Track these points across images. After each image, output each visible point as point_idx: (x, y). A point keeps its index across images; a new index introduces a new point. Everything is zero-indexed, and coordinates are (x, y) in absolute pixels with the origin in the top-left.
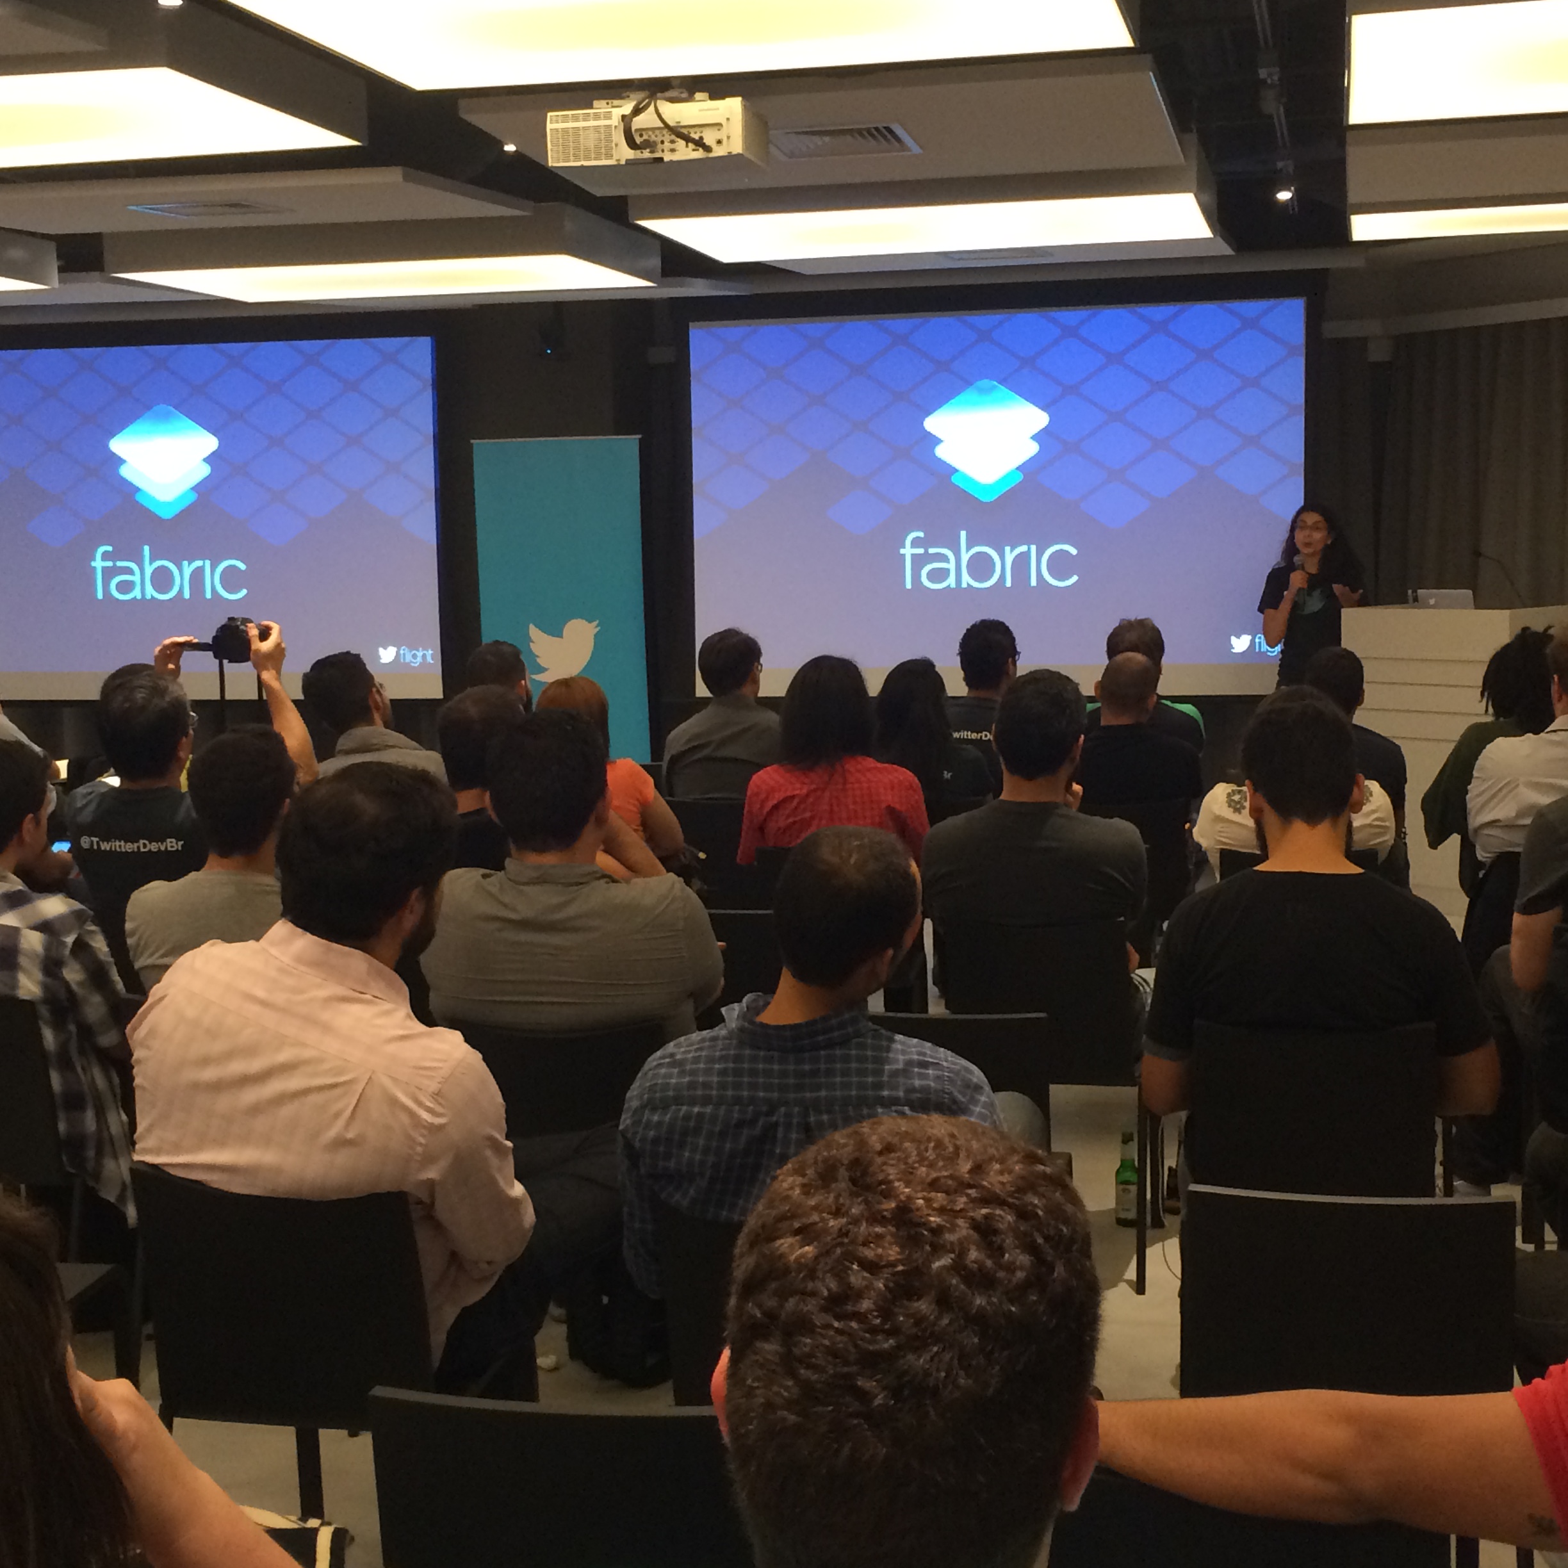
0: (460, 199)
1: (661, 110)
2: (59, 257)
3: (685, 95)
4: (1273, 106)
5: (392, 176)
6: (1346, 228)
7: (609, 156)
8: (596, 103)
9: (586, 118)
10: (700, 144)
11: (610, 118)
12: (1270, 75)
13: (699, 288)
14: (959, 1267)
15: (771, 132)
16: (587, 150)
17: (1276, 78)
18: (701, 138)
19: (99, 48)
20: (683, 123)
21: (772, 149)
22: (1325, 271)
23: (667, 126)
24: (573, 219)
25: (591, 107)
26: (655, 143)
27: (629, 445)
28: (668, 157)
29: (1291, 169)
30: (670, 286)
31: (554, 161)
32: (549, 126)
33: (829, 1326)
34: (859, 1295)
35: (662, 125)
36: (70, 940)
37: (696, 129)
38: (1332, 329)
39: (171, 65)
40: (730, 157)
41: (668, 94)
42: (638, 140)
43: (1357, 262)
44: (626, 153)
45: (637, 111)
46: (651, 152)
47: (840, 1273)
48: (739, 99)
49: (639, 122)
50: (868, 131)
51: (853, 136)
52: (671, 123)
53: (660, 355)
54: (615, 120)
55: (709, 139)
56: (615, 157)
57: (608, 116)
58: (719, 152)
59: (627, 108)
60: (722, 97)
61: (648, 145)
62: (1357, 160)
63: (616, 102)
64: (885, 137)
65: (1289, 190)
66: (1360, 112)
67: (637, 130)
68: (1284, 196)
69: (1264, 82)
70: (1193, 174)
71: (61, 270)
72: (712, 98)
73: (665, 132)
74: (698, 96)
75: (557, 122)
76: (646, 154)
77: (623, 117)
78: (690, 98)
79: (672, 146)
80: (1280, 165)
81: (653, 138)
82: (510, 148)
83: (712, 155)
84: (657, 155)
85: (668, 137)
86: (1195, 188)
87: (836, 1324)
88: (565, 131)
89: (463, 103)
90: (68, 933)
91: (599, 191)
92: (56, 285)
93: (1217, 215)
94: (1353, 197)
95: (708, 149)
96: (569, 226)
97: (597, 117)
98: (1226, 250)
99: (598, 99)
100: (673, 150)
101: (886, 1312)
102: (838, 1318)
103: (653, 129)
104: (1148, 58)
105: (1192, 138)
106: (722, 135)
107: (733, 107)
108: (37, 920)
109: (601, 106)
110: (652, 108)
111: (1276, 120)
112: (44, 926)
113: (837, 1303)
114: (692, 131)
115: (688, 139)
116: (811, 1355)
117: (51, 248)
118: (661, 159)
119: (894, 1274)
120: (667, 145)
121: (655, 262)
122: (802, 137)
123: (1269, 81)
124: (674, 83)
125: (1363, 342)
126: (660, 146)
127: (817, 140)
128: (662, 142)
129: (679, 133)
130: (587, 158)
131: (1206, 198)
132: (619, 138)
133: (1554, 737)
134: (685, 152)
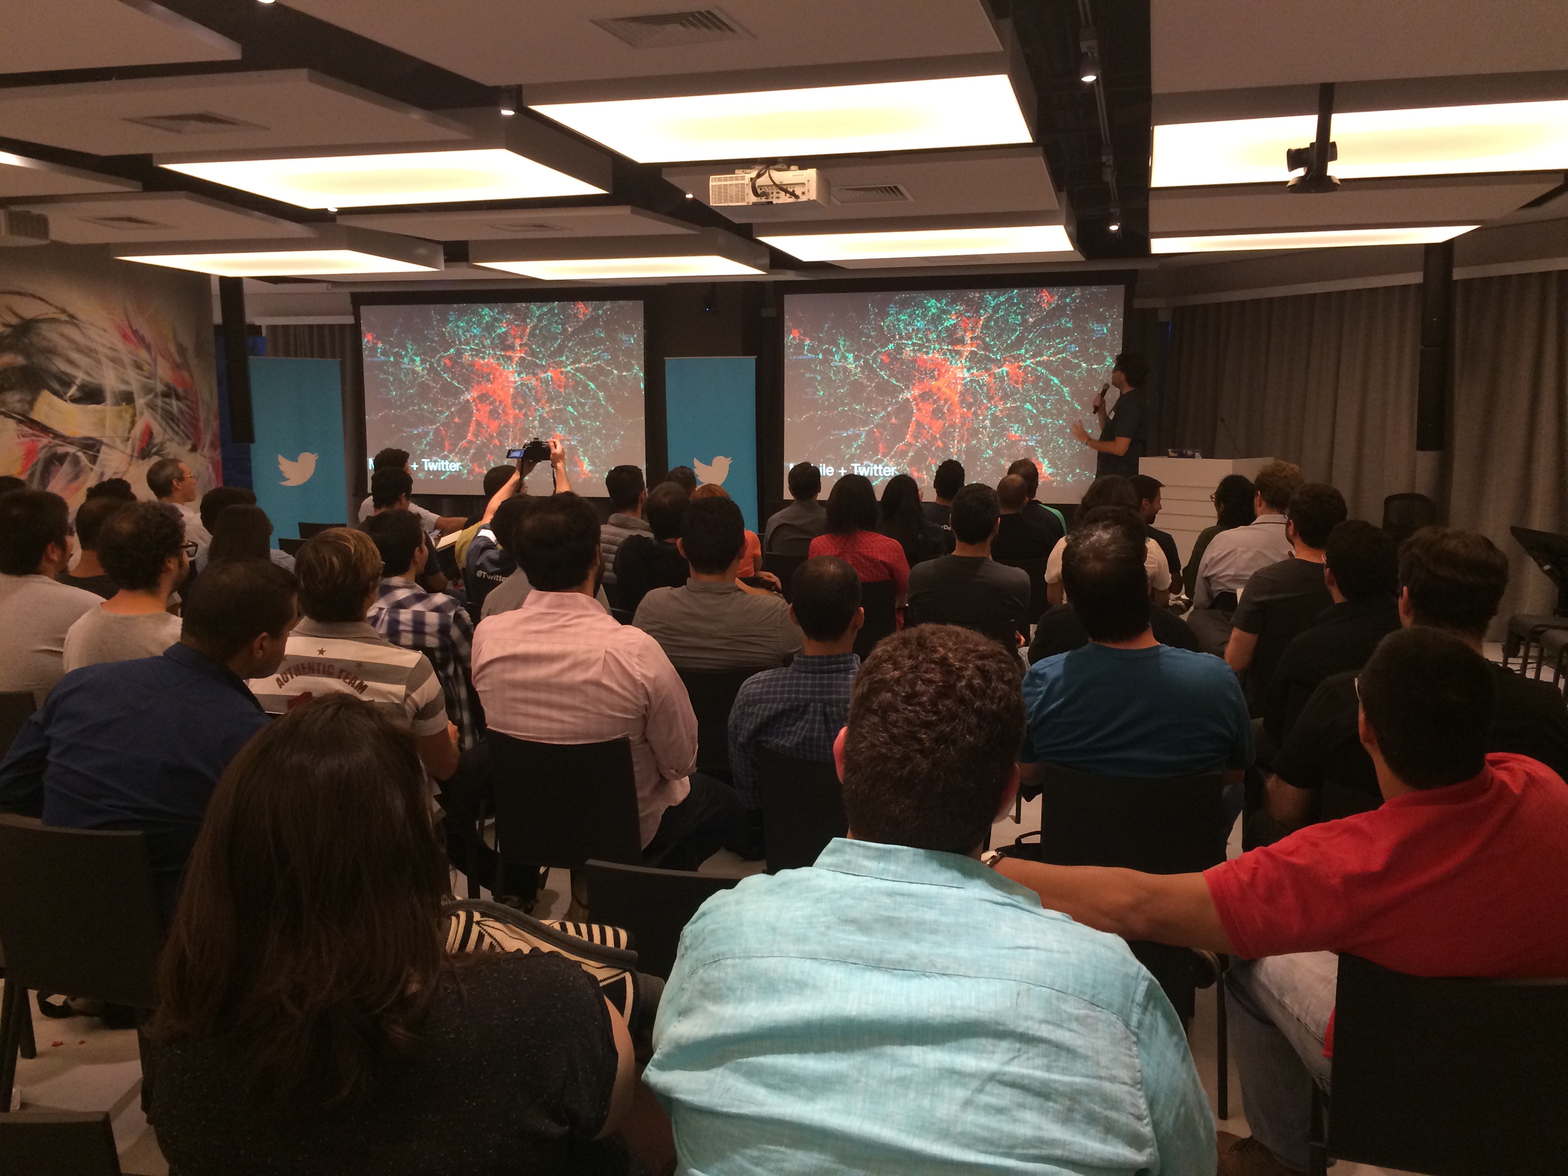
0: (662, 224)
1: (771, 174)
2: (445, 255)
3: (785, 167)
4: (1109, 177)
5: (624, 211)
6: (1148, 246)
7: (743, 200)
8: (736, 171)
9: (731, 179)
10: (793, 194)
11: (744, 180)
12: (1108, 160)
13: (790, 276)
14: (969, 686)
15: (832, 189)
16: (731, 197)
17: (1111, 161)
18: (794, 191)
19: (468, 138)
20: (784, 183)
21: (833, 199)
22: (1136, 271)
23: (775, 184)
24: (722, 237)
25: (734, 173)
26: (768, 194)
27: (750, 361)
28: (775, 201)
29: (1118, 214)
30: (773, 274)
31: (713, 203)
32: (711, 184)
33: (907, 709)
34: (923, 694)
35: (772, 183)
36: (452, 614)
37: (792, 186)
38: (1138, 304)
39: (507, 149)
40: (809, 201)
41: (777, 167)
42: (759, 192)
43: (1153, 265)
44: (753, 199)
45: (759, 176)
46: (766, 198)
47: (913, 684)
48: (815, 170)
49: (761, 181)
50: (885, 188)
51: (876, 192)
52: (778, 183)
53: (768, 313)
54: (747, 181)
55: (798, 191)
56: (747, 201)
57: (743, 178)
58: (803, 199)
59: (754, 174)
60: (806, 169)
61: (764, 194)
62: (1155, 206)
63: (747, 171)
64: (893, 192)
65: (1117, 225)
66: (1158, 180)
67: (759, 186)
68: (1114, 228)
69: (1105, 163)
70: (1063, 216)
71: (445, 261)
72: (800, 169)
73: (774, 187)
74: (793, 167)
75: (715, 182)
76: (764, 200)
77: (751, 179)
78: (788, 169)
79: (778, 195)
80: (1112, 210)
81: (767, 191)
82: (689, 196)
83: (799, 200)
84: (770, 200)
85: (775, 191)
86: (1064, 223)
87: (910, 708)
88: (719, 187)
89: (664, 170)
90: (451, 611)
91: (737, 220)
92: (443, 269)
93: (1077, 238)
94: (1152, 229)
95: (797, 197)
96: (720, 240)
97: (737, 179)
98: (1080, 258)
99: (738, 169)
100: (778, 198)
101: (934, 704)
102: (911, 705)
103: (767, 186)
104: (1040, 149)
105: (1064, 195)
106: (805, 189)
107: (811, 175)
108: (432, 607)
109: (739, 173)
110: (767, 174)
111: (1111, 186)
112: (437, 609)
113: (910, 698)
114: (789, 187)
115: (786, 191)
116: (897, 721)
117: (441, 249)
118: (772, 202)
119: (937, 686)
120: (775, 195)
121: (766, 261)
122: (850, 192)
123: (1107, 163)
124: (779, 160)
125: (1155, 311)
126: (771, 195)
127: (858, 194)
128: (772, 193)
129: (782, 188)
130: (732, 201)
131: (1071, 228)
132: (749, 190)
133: (1255, 526)
134: (785, 199)
